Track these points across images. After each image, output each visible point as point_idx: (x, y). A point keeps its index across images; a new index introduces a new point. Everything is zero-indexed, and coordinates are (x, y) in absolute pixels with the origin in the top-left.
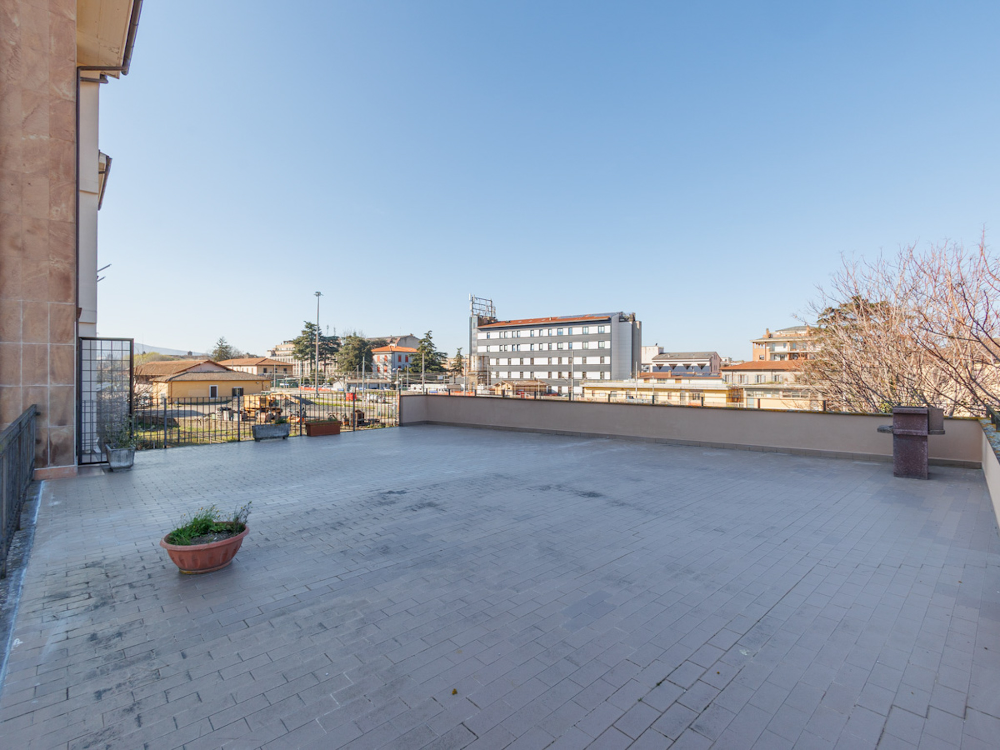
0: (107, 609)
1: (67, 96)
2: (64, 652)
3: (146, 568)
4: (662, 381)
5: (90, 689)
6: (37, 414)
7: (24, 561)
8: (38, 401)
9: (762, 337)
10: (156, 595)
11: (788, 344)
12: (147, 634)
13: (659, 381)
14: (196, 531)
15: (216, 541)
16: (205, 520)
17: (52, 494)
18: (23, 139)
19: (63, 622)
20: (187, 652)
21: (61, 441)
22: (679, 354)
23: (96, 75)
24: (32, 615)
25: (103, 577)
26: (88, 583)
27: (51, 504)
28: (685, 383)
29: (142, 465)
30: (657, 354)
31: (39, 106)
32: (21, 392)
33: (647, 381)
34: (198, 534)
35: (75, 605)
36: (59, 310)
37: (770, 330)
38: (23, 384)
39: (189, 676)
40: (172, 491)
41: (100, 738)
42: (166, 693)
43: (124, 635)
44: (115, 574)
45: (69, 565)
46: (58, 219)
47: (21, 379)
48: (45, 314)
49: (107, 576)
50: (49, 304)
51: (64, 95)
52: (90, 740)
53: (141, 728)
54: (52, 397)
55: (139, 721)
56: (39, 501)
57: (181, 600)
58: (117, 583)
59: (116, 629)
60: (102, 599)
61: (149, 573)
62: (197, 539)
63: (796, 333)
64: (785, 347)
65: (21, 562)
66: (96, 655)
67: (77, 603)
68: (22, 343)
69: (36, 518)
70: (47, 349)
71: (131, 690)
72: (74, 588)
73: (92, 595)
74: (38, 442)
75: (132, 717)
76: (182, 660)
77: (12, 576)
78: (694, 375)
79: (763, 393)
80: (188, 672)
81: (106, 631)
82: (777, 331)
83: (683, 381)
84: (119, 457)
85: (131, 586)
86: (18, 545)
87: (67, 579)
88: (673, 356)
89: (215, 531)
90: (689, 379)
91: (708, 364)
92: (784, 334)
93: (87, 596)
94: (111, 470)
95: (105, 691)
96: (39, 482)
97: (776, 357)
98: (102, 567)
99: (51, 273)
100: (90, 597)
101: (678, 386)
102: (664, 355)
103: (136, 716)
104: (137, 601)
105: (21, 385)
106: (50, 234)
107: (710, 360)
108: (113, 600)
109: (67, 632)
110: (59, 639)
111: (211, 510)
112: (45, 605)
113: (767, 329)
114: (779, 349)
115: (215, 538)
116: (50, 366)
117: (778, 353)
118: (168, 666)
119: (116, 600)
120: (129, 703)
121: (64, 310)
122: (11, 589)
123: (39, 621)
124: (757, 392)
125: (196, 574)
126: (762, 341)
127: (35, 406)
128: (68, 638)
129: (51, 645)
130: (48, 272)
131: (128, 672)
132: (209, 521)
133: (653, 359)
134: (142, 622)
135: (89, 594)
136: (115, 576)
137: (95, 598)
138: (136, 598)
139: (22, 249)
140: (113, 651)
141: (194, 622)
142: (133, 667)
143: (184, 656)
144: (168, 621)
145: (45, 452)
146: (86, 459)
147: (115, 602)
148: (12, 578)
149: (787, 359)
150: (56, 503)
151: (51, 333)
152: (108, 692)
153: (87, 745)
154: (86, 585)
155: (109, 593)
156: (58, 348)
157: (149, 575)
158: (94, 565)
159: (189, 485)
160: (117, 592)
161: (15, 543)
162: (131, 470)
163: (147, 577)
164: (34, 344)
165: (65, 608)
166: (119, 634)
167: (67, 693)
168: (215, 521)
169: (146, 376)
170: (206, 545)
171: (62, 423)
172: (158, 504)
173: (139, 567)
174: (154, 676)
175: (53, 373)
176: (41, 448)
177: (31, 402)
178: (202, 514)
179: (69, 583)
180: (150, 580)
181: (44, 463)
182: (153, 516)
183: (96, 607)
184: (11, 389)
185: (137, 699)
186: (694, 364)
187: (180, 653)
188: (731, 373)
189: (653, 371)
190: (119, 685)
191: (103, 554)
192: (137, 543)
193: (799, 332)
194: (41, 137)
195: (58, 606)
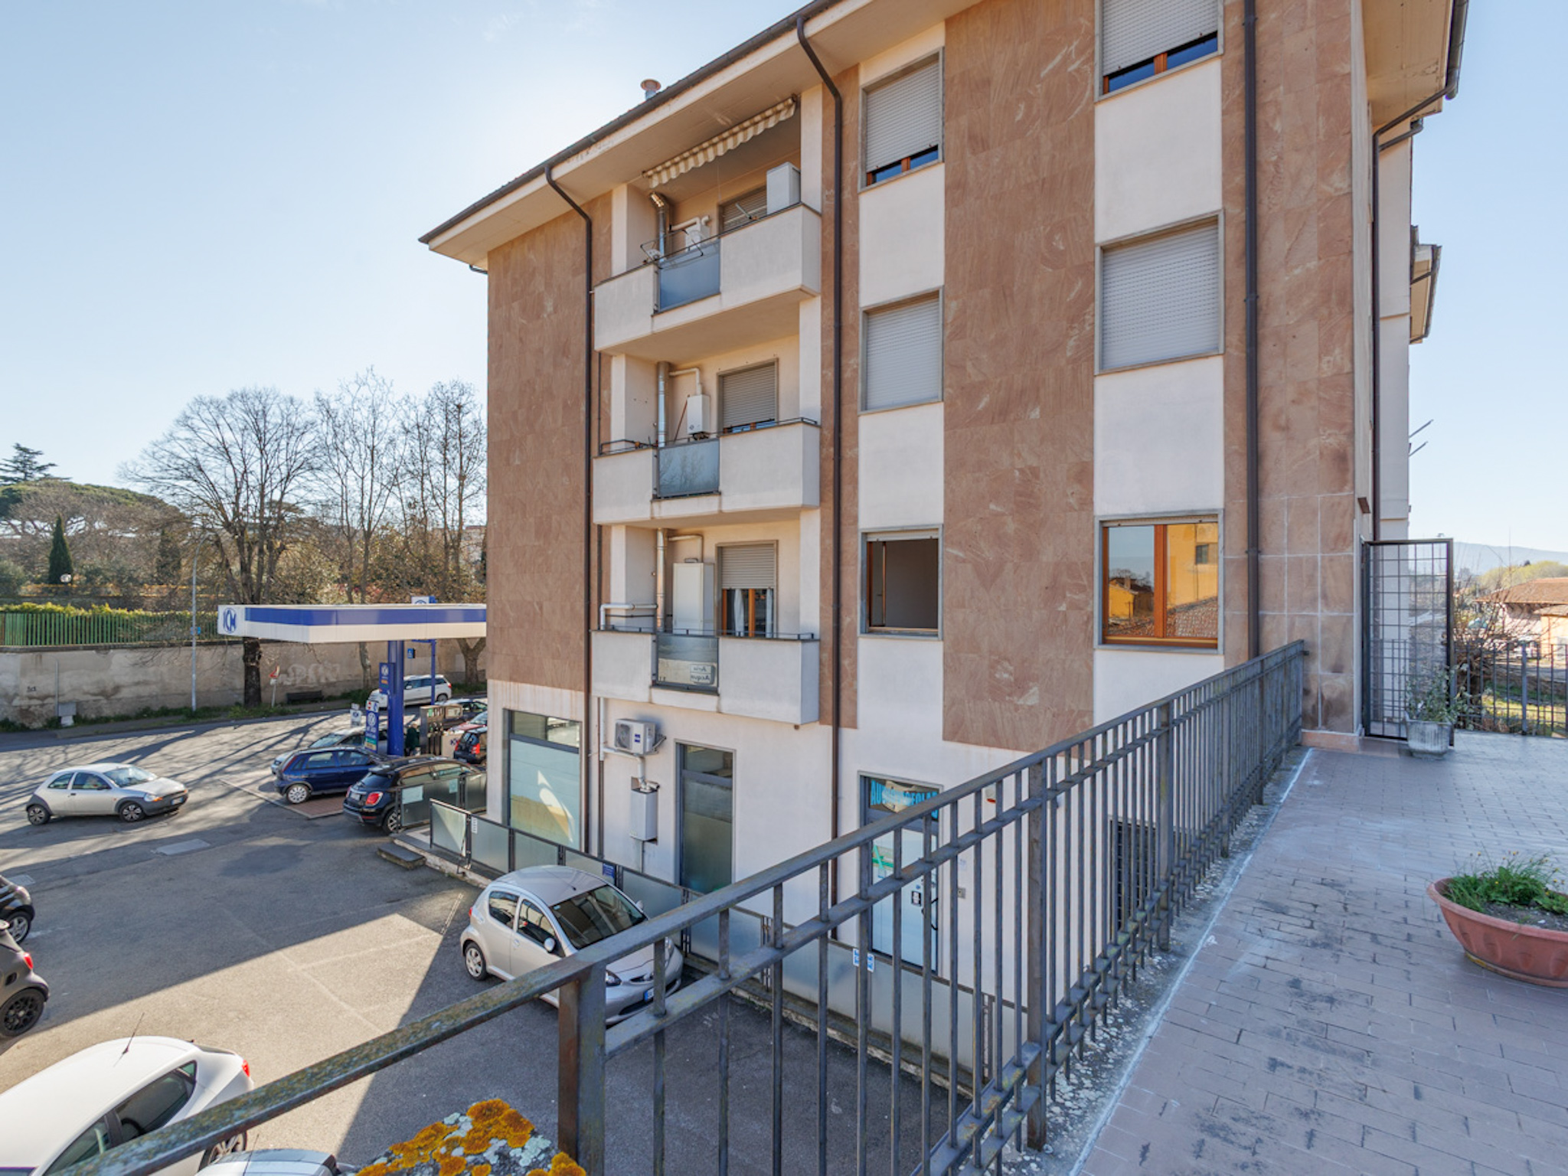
0: (1327, 954)
1: (1341, 189)
2: (1254, 981)
3: (1409, 922)
5: (1268, 1049)
6: (1305, 653)
7: (1254, 845)
8: (1304, 636)
10: (1408, 972)
12: (1370, 1023)
14: (1504, 893)
15: (1541, 925)
16: (1524, 878)
17: (1316, 769)
18: (1287, 278)
19: (1266, 942)
20: (1425, 1091)
21: (1335, 695)
23: (1404, 127)
24: (1238, 915)
25: (1340, 907)
26: (1316, 906)
27: (1310, 782)
29: (1468, 756)
31: (1305, 223)
32: (1286, 622)
34: (1507, 900)
35: (1289, 929)
36: (1333, 505)
38: (1289, 611)
39: (1414, 1132)
40: (1505, 811)
41: (1254, 1121)
42: (1365, 1130)
43: (1336, 1004)
44: (1357, 910)
45: (1301, 871)
46: (1329, 374)
47: (1286, 604)
48: (1314, 513)
49: (1346, 909)
50: (1319, 497)
51: (1337, 190)
52: (1244, 1115)
53: (1308, 1151)
54: (1324, 629)
55: (1310, 1140)
56: (1297, 775)
57: (1449, 1003)
58: (1356, 926)
59: (1328, 990)
60: (1326, 937)
61: (1411, 932)
62: (1502, 907)
65: (1250, 845)
66: (1290, 1010)
67: (1293, 927)
68: (1286, 555)
69: (1285, 795)
70: (1316, 562)
71: (1316, 1088)
72: (1296, 904)
73: (1316, 925)
74: (1307, 692)
75: (1304, 1127)
76: (1412, 1098)
77: (1234, 858)
80: (1414, 1124)
81: (1315, 984)
84: (1423, 734)
85: (1374, 937)
86: (1255, 822)
87: (1292, 888)
89: (1546, 906)
93: (1308, 923)
94: (1411, 753)
95: (1282, 1064)
96: (1307, 749)
98: (1343, 893)
99: (1321, 454)
100: (1311, 927)
103: (1309, 1130)
104: (1375, 966)
105: (1286, 613)
106: (1320, 398)
108: (1339, 947)
109: (1267, 958)
110: (1255, 962)
111: (1541, 862)
112: (1257, 910)
115: (1543, 921)
116: (1322, 586)
118: (1384, 1091)
119: (1344, 948)
120: (1307, 1104)
121: (1339, 503)
122: (1228, 874)
123: (1242, 926)
125: (1496, 972)
127: (1302, 642)
128: (1265, 967)
129: (1244, 964)
130: (1318, 452)
131: (1322, 1061)
132: (1534, 882)
134: (1370, 1001)
135: (1312, 922)
136: (1356, 914)
137: (1317, 932)
138: (1374, 961)
139: (1286, 429)
140: (1313, 1017)
141: (1458, 1051)
142: (1331, 1057)
143: (1417, 1095)
144: (1412, 1023)
145: (1315, 708)
146: (1376, 728)
147: (1341, 951)
148: (1234, 861)
150: (1316, 782)
151: (1322, 540)
152: (1285, 1069)
153: (1237, 1117)
154: (1312, 908)
155: (1339, 933)
156: (1331, 560)
157: (1409, 934)
158: (1333, 885)
159: (1545, 810)
160: (1350, 938)
161: (1252, 819)
162: (1444, 760)
163: (1405, 937)
164: (1301, 555)
165: (1275, 925)
166: (1331, 1000)
167: (1239, 1035)
168: (1550, 887)
169: (1528, 605)
170: (1516, 925)
171: (1337, 669)
172: (1470, 827)
173: (1398, 915)
174: (1357, 1092)
175: (1325, 596)
176: (1311, 702)
177: (1297, 637)
178: (1519, 866)
179: (1294, 896)
180: (1407, 943)
181: (1314, 725)
182: (1452, 844)
183: (1314, 945)
184: (1274, 617)
185: (1320, 1107)
187: (1413, 1085)
190: (1303, 1070)
191: (1351, 875)
192: (1408, 879)
194: (1308, 265)
195: (1269, 918)
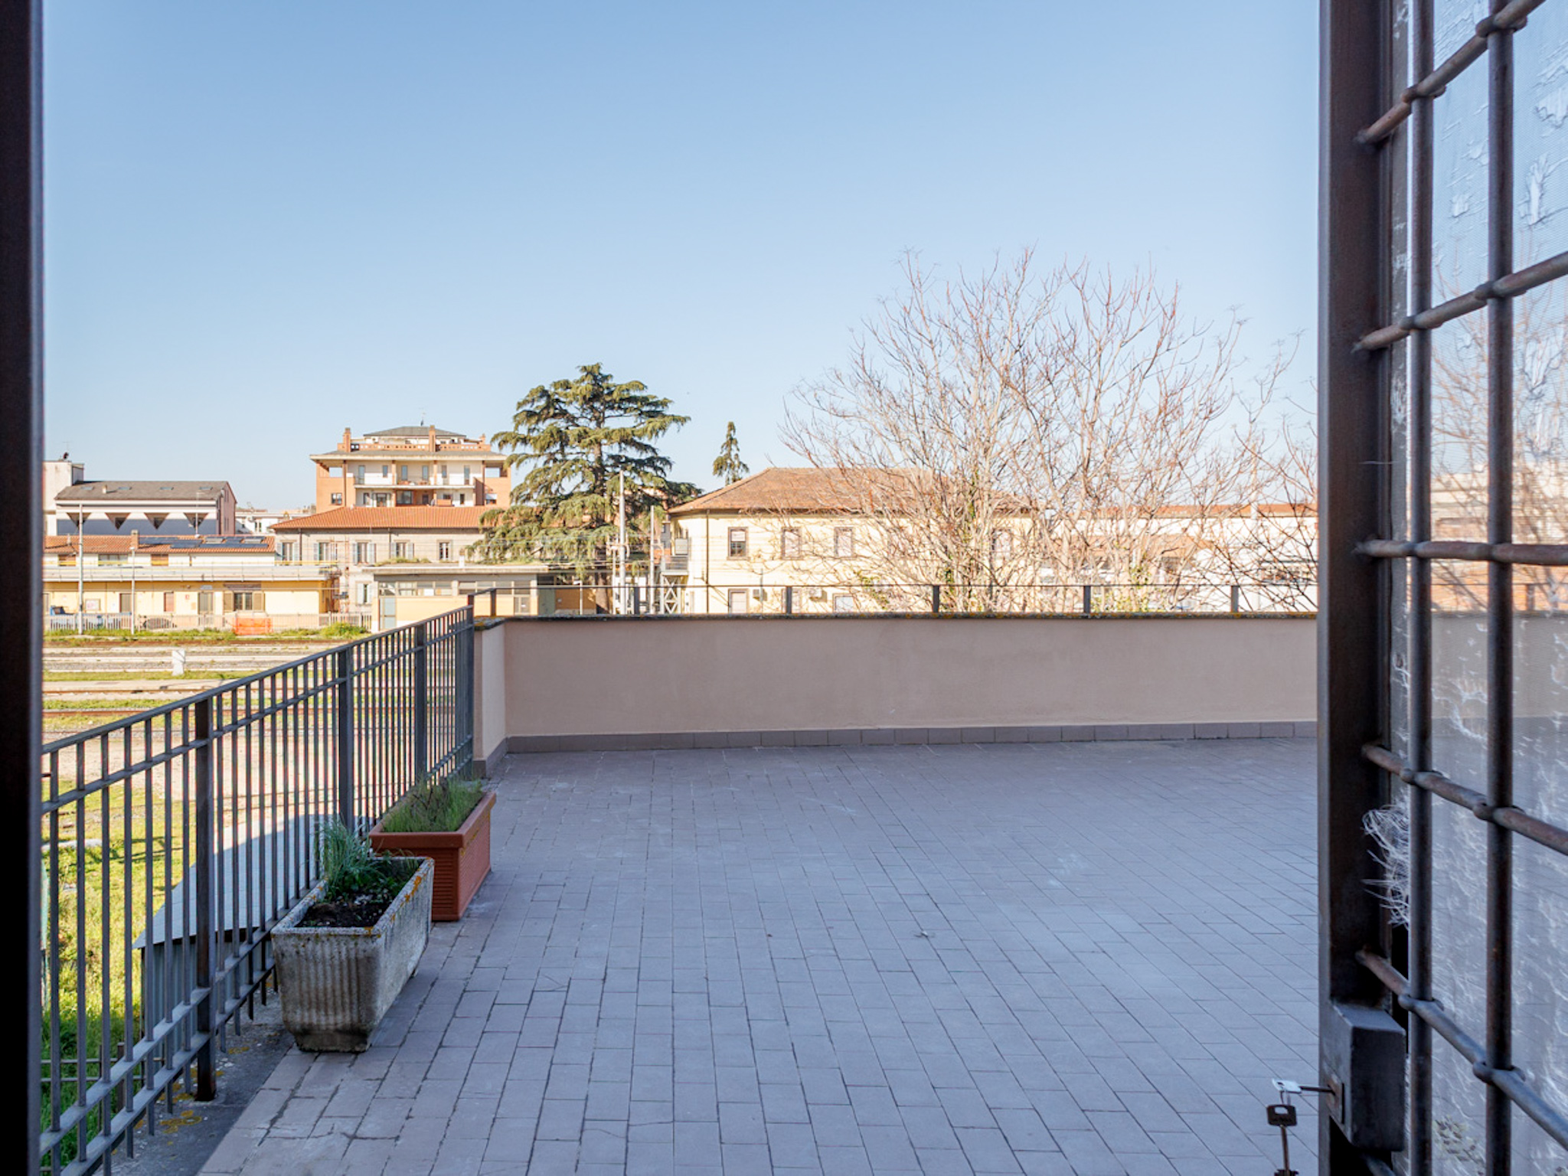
4: (115, 562)
9: (335, 449)
11: (394, 466)
13: (105, 561)
22: (131, 486)
28: (178, 566)
30: (69, 484)
33: (68, 561)
37: (352, 431)
63: (407, 442)
64: (385, 476)
78: (200, 544)
79: (415, 585)
82: (367, 436)
83: (174, 561)
88: (115, 491)
90: (190, 554)
91: (212, 514)
92: (382, 443)
97: (367, 498)
101: (160, 573)
102: (87, 488)
107: (218, 505)
113: (348, 430)
114: (374, 480)
117: (372, 490)
124: (403, 585)
126: (338, 457)
133: (58, 498)
149: (391, 503)
186: (176, 514)
188: (297, 537)
189: (59, 533)
193: (413, 441)
